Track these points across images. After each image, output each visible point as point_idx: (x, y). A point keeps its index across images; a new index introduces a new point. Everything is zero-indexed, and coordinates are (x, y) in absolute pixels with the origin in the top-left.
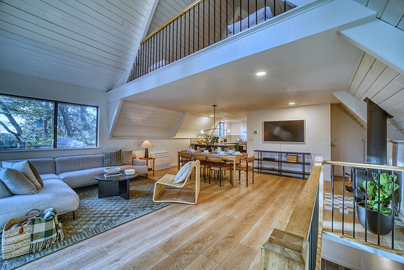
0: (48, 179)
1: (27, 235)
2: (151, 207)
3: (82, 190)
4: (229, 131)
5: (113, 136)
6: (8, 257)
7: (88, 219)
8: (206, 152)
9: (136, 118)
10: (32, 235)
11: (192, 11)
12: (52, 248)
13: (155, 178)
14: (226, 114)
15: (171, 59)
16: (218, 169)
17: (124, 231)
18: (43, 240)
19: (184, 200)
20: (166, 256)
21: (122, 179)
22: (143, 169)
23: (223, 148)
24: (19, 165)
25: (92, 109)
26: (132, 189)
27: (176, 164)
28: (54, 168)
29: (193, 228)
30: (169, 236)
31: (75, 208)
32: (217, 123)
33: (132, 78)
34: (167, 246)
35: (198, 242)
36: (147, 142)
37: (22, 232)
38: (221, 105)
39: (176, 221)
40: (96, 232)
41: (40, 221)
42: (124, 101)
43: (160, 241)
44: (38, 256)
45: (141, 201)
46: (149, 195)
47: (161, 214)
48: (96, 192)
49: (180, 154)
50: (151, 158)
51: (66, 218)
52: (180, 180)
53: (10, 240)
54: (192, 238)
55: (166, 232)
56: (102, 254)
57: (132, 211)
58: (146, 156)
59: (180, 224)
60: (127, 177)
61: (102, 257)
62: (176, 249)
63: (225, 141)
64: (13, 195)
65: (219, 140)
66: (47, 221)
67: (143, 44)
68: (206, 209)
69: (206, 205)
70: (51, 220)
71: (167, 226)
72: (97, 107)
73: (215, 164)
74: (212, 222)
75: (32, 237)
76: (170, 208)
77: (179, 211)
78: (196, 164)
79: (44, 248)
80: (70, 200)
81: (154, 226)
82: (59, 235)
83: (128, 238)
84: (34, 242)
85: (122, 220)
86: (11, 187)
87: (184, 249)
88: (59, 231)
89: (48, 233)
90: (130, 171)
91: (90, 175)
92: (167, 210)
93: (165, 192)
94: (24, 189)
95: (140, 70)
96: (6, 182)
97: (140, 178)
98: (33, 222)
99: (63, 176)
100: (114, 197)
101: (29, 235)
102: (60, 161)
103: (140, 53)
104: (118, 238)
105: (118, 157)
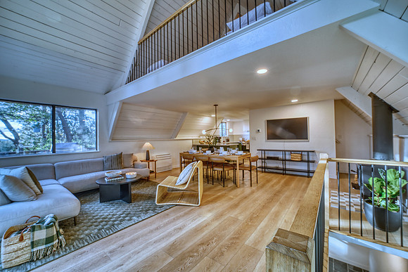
0: (48, 185)
1: (27, 242)
2: (154, 210)
3: (83, 194)
4: (231, 130)
5: (113, 139)
6: (8, 266)
7: (90, 224)
8: (209, 152)
9: (136, 120)
10: (32, 243)
11: (190, 9)
12: (54, 255)
13: (157, 181)
14: (227, 113)
15: (169, 59)
16: (221, 169)
17: (126, 235)
18: (44, 247)
19: (187, 201)
20: (171, 259)
21: (123, 182)
22: (144, 172)
23: (226, 148)
24: (18, 172)
25: (90, 112)
26: (133, 192)
27: (179, 166)
28: (54, 174)
29: (197, 230)
30: (172, 239)
31: (76, 213)
32: (219, 122)
33: (131, 79)
34: (171, 250)
35: (203, 244)
36: (147, 145)
37: (21, 239)
38: (222, 104)
39: (179, 223)
40: (99, 237)
41: (40, 228)
42: (123, 103)
43: (164, 244)
44: (39, 263)
45: (143, 204)
46: (152, 197)
47: (164, 217)
48: (97, 196)
49: (183, 155)
50: (153, 161)
51: (67, 224)
52: (183, 182)
53: (9, 249)
54: (196, 240)
55: (170, 235)
56: (105, 259)
57: (134, 215)
58: (148, 159)
59: (184, 226)
60: (128, 181)
61: (106, 262)
62: (180, 253)
63: (228, 140)
64: (12, 202)
65: (222, 140)
66: (47, 227)
67: (140, 44)
68: (210, 211)
69: (210, 206)
70: (52, 226)
71: (171, 228)
72: (96, 110)
73: (217, 164)
74: (216, 224)
75: (33, 244)
76: (174, 211)
77: (182, 213)
78: (198, 164)
79: (45, 255)
80: (71, 206)
81: (157, 229)
82: (60, 242)
83: (131, 242)
84: (35, 249)
85: (125, 224)
86: (9, 194)
87: (189, 252)
88: (60, 238)
89: (49, 240)
90: (131, 175)
91: (91, 179)
92: (170, 212)
93: (167, 195)
94: (23, 196)
95: (138, 71)
96: (4, 189)
97: (142, 181)
98: (33, 229)
99: (62, 181)
100: (116, 201)
101: (29, 242)
102: (59, 166)
103: (138, 54)
104: (121, 242)
105: (119, 161)
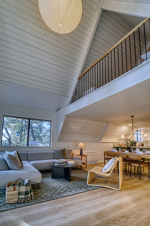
0: (25, 163)
1: (16, 192)
2: (86, 188)
4: (146, 135)
5: (60, 140)
9: (74, 127)
12: (28, 203)
13: (87, 170)
17: (68, 201)
18: (24, 196)
19: (110, 186)
20: (99, 222)
21: (66, 166)
22: (79, 163)
24: (13, 153)
25: (47, 123)
26: (72, 175)
27: (103, 161)
29: (118, 207)
30: (100, 209)
31: (39, 181)
32: (135, 130)
34: (99, 215)
35: (124, 217)
36: (81, 144)
39: (105, 199)
40: (51, 198)
41: (23, 185)
43: (93, 211)
45: (79, 183)
46: (84, 180)
47: (93, 193)
49: (106, 153)
50: (85, 156)
52: (107, 171)
53: (10, 193)
54: (118, 213)
55: (98, 206)
56: (56, 212)
57: (73, 189)
58: (81, 154)
59: (108, 202)
60: (69, 166)
62: (106, 219)
64: (10, 169)
66: (26, 185)
68: (128, 195)
69: (129, 192)
70: (28, 185)
71: (98, 202)
72: (51, 121)
73: (135, 161)
74: (133, 205)
75: (19, 194)
76: (100, 190)
77: (106, 193)
79: (24, 202)
80: (37, 177)
81: (89, 200)
82: (31, 196)
83: (72, 205)
84: (20, 197)
85: (67, 193)
87: (112, 220)
88: (32, 193)
89: (27, 193)
90: (71, 163)
92: (98, 191)
93: (95, 179)
94: (15, 167)
95: (77, 96)
97: (76, 168)
98: (20, 185)
99: (32, 162)
100: (61, 179)
101: (18, 192)
103: (78, 85)
104: (65, 204)
105: (63, 153)
